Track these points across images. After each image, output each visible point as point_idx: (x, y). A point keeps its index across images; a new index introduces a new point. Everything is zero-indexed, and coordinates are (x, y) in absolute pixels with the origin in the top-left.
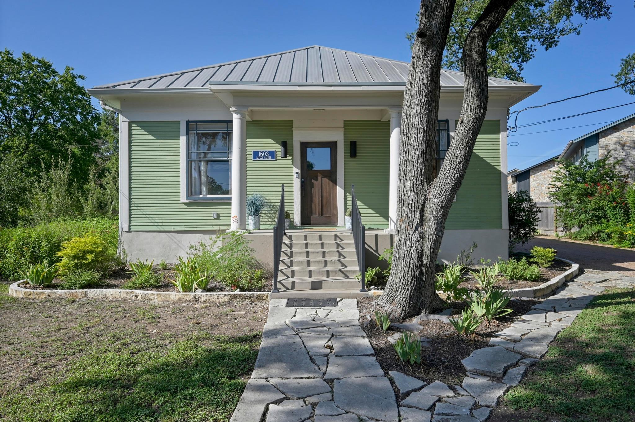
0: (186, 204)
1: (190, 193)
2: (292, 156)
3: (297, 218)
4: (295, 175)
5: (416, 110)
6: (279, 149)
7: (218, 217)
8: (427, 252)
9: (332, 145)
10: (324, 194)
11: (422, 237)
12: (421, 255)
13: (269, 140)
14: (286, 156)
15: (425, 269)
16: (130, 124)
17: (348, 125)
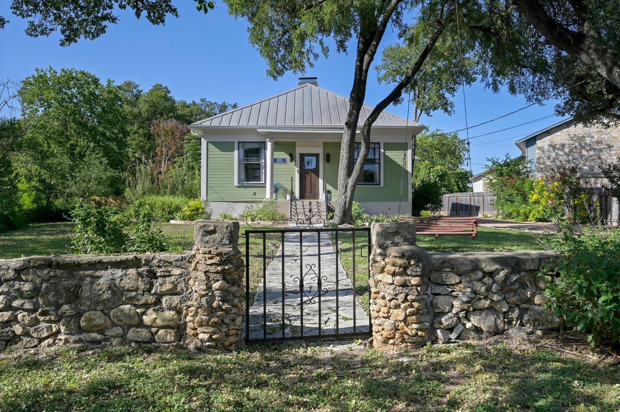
0: (237, 187)
1: (239, 181)
2: (295, 161)
3: (297, 194)
4: (297, 172)
5: (345, 151)
6: (288, 158)
7: (255, 194)
8: (347, 202)
9: (317, 155)
10: (312, 182)
11: (346, 197)
12: (346, 203)
13: (283, 153)
14: (292, 161)
15: (347, 208)
16: (207, 143)
17: (325, 144)
